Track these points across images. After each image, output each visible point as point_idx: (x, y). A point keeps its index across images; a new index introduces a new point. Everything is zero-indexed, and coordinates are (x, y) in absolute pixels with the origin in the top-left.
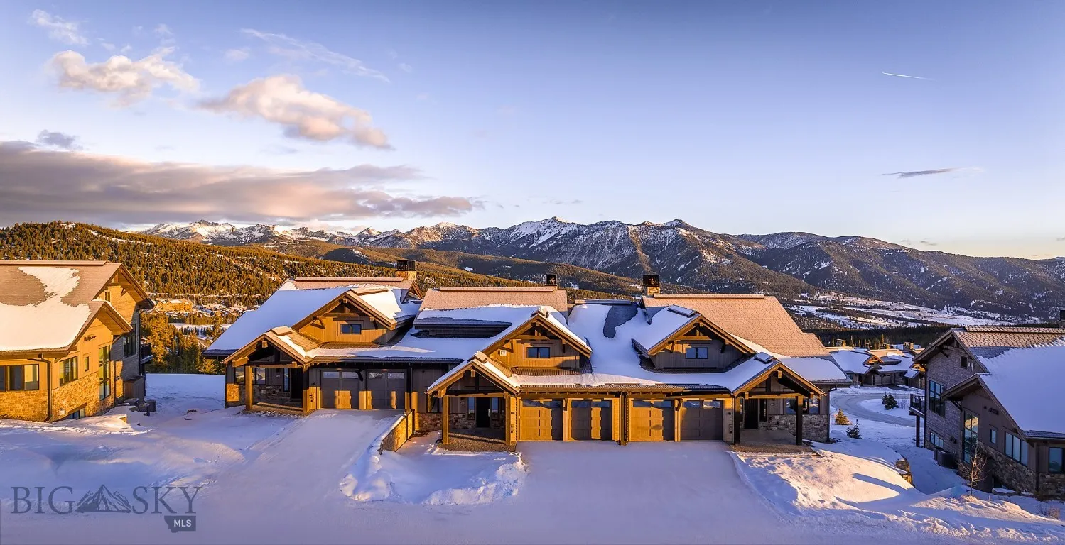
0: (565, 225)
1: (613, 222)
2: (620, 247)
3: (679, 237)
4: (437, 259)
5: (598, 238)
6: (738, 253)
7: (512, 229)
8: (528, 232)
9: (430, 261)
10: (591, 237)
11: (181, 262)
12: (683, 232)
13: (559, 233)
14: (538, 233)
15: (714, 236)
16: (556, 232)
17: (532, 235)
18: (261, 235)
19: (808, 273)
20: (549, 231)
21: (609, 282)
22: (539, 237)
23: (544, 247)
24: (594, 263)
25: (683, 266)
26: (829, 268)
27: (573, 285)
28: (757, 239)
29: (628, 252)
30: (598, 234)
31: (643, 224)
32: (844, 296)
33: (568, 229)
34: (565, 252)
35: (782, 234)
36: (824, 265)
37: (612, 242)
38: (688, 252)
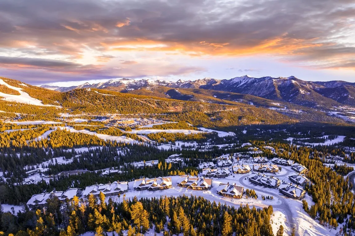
0: (250, 78)
1: (268, 77)
2: (269, 88)
3: (292, 84)
4: (204, 93)
5: (261, 84)
6: (314, 90)
7: (231, 80)
8: (237, 81)
9: (202, 94)
10: (259, 83)
11: (124, 101)
12: (293, 82)
13: (248, 81)
14: (240, 81)
15: (305, 83)
16: (247, 81)
17: (238, 82)
18: (144, 83)
19: (339, 98)
20: (244, 80)
21: (264, 102)
22: (240, 83)
23: (242, 87)
24: (259, 94)
25: (292, 95)
26: (347, 96)
27: (251, 103)
28: (322, 83)
29: (272, 89)
30: (262, 83)
31: (279, 78)
32: (350, 107)
33: (251, 80)
34: (249, 89)
35: (333, 81)
36: (345, 95)
37: (267, 85)
38: (294, 90)
